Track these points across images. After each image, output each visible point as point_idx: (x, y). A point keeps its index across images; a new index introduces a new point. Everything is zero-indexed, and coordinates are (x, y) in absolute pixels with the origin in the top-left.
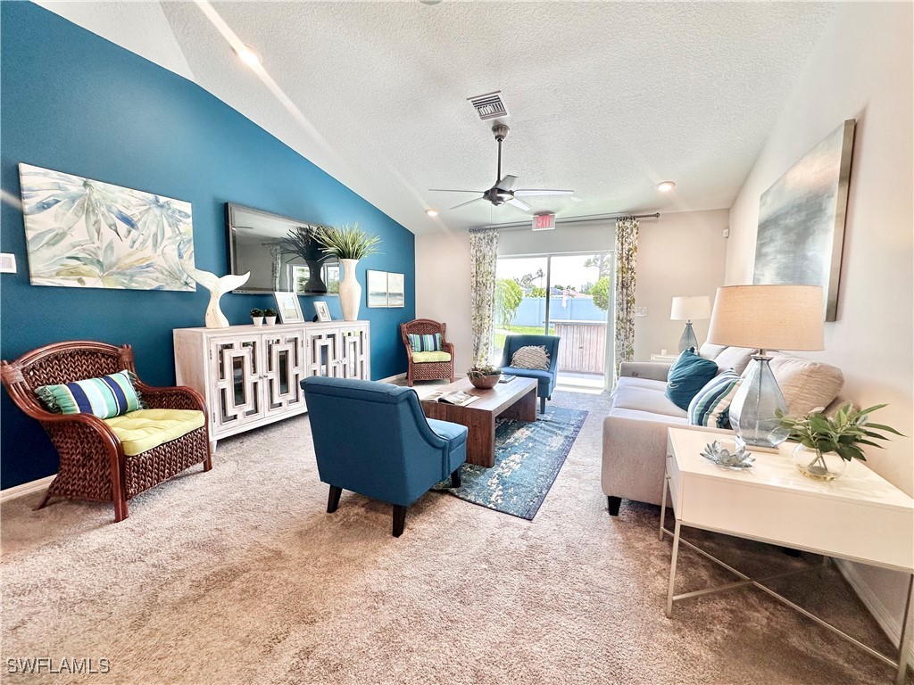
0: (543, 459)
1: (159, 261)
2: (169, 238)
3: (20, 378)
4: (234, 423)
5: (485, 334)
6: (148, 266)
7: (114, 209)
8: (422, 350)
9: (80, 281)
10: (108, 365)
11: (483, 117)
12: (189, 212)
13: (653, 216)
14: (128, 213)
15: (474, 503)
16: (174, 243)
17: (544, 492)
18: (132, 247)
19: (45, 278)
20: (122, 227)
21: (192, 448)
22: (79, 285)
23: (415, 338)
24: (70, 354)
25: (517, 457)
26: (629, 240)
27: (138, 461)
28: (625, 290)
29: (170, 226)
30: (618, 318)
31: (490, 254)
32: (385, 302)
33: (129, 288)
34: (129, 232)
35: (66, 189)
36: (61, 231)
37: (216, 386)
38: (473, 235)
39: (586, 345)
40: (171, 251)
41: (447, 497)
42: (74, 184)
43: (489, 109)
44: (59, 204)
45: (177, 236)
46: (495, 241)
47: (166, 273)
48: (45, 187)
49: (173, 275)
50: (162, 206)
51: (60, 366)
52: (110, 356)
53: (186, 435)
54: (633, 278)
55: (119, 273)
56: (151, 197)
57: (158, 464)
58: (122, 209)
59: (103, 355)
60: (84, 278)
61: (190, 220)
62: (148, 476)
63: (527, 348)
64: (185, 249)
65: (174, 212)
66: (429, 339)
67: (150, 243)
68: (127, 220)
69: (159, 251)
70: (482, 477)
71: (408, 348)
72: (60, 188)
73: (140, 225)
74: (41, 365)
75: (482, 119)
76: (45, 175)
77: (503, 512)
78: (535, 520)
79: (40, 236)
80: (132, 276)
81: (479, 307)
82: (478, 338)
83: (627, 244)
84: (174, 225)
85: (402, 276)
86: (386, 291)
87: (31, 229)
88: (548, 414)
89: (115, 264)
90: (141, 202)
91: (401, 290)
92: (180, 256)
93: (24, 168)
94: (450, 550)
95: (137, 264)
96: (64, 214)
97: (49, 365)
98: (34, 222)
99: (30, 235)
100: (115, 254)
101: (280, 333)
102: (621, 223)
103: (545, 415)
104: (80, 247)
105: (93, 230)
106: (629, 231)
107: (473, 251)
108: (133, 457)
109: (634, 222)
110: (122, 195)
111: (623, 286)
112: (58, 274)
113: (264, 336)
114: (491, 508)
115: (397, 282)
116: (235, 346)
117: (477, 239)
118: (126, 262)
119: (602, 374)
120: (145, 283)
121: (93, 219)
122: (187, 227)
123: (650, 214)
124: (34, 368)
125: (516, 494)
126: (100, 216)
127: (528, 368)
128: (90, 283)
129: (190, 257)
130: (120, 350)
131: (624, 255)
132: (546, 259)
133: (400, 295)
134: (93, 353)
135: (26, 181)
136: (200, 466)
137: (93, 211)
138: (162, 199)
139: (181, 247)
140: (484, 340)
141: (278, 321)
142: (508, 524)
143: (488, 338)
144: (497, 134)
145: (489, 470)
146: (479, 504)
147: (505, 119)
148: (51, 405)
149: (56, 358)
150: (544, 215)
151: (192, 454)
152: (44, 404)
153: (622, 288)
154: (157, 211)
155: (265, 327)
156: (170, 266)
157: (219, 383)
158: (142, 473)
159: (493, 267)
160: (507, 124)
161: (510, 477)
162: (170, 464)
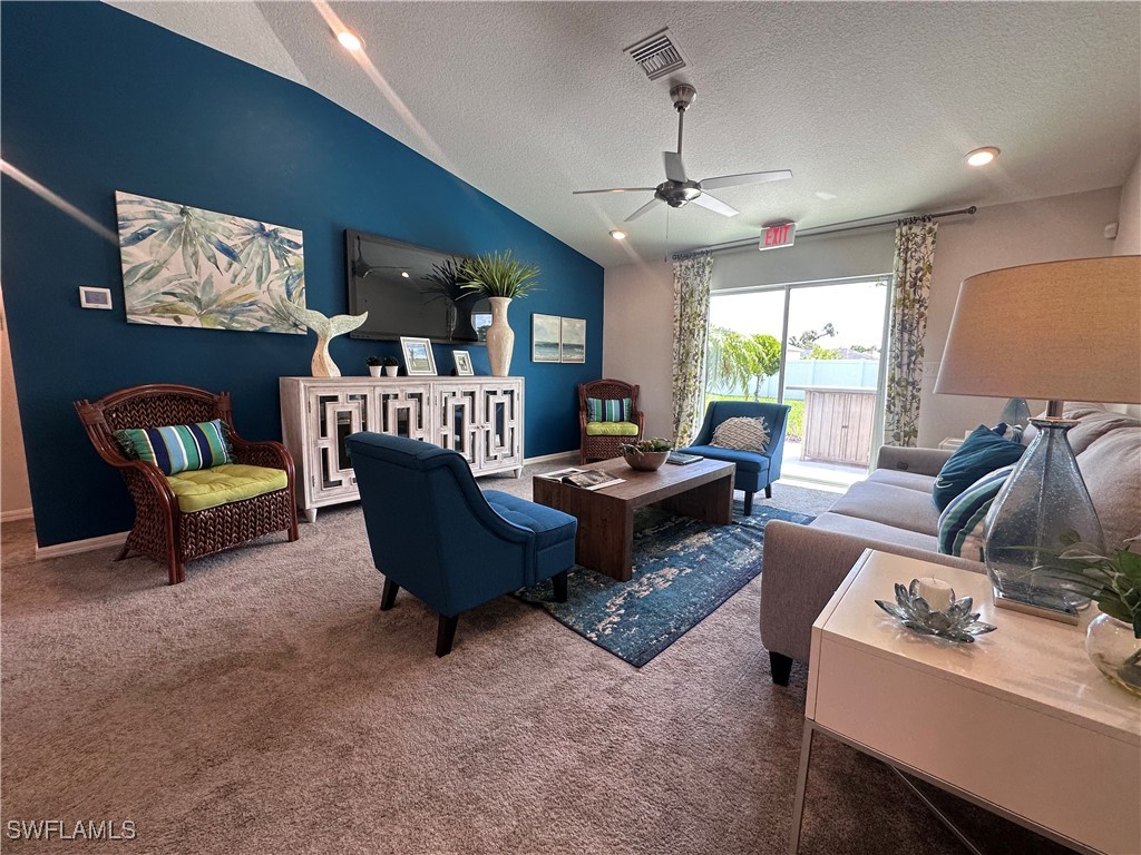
0: (710, 580)
1: (264, 298)
2: (276, 272)
3: (101, 418)
4: (337, 490)
5: (689, 401)
6: (251, 304)
7: (214, 239)
8: (604, 420)
9: (177, 319)
10: (201, 412)
11: (653, 76)
12: (300, 241)
13: (964, 212)
14: (229, 243)
15: (571, 628)
16: (282, 278)
17: (683, 629)
18: (233, 282)
19: (140, 315)
20: (223, 259)
21: (270, 513)
22: (175, 324)
23: (595, 403)
24: (159, 398)
25: (671, 573)
26: (917, 255)
27: (196, 519)
28: (906, 336)
29: (277, 258)
30: (892, 380)
31: (701, 288)
32: (557, 356)
33: (230, 328)
34: (231, 265)
35: (162, 218)
36: (157, 264)
37: (316, 445)
38: (678, 264)
39: (853, 423)
40: (278, 288)
41: (539, 614)
42: (170, 211)
43: (657, 61)
44: (154, 234)
45: (286, 269)
46: (707, 270)
47: (272, 312)
48: (141, 216)
49: (281, 315)
50: (267, 236)
51: (146, 410)
52: (205, 403)
53: (261, 496)
54: (921, 315)
55: (219, 312)
56: (255, 224)
57: (223, 526)
58: (222, 239)
59: (196, 402)
60: (181, 316)
61: (301, 251)
62: (210, 538)
63: (736, 420)
64: (294, 286)
65: (282, 241)
66: (614, 405)
67: (253, 277)
68: (228, 251)
69: (264, 286)
70: (605, 593)
71: (583, 416)
72: (156, 217)
73: (242, 257)
74: (125, 406)
75: (652, 78)
76: (140, 203)
77: (604, 648)
78: (645, 669)
79: (135, 269)
80: (233, 315)
81: (682, 363)
82: (680, 406)
83: (914, 262)
84: (281, 257)
85: (584, 321)
86: (558, 341)
87: (126, 262)
88: (755, 517)
89: (215, 301)
90: (243, 231)
91: (582, 340)
92: (289, 294)
93: (120, 196)
94: (495, 689)
95: (238, 302)
96: (160, 246)
97: (134, 408)
98: (129, 255)
99: (125, 268)
100: (215, 291)
101: (399, 386)
102: (905, 229)
103: (749, 519)
104: (176, 282)
105: (190, 262)
106: (918, 239)
107: (677, 286)
108: (189, 514)
109: (929, 225)
110: (222, 223)
111: (903, 330)
112: (153, 311)
113: (377, 388)
114: (590, 639)
115: (575, 330)
116: (340, 399)
117: (683, 268)
118: (227, 299)
119: (865, 467)
120: (248, 323)
121: (190, 250)
122: (297, 258)
123: (956, 210)
124: (116, 410)
125: (639, 625)
126: (198, 247)
127: (734, 449)
128: (188, 321)
129: (301, 295)
130: (216, 397)
131: (908, 278)
132: (784, 292)
133: (580, 347)
134: (185, 399)
135: (121, 210)
136: (284, 534)
137: (191, 241)
138: (269, 227)
139: (290, 282)
140: (687, 410)
141: (402, 372)
142: (601, 667)
143: (692, 407)
144: (676, 99)
145: (620, 585)
146: (576, 631)
147: (687, 74)
148: (128, 450)
149: (143, 401)
150: (778, 226)
151: (269, 519)
152: (121, 449)
153: (902, 332)
154: (262, 241)
155: (384, 378)
156: (277, 305)
157: (320, 442)
158: (201, 533)
159: (703, 308)
160: (691, 81)
161: (646, 598)
162: (239, 528)
